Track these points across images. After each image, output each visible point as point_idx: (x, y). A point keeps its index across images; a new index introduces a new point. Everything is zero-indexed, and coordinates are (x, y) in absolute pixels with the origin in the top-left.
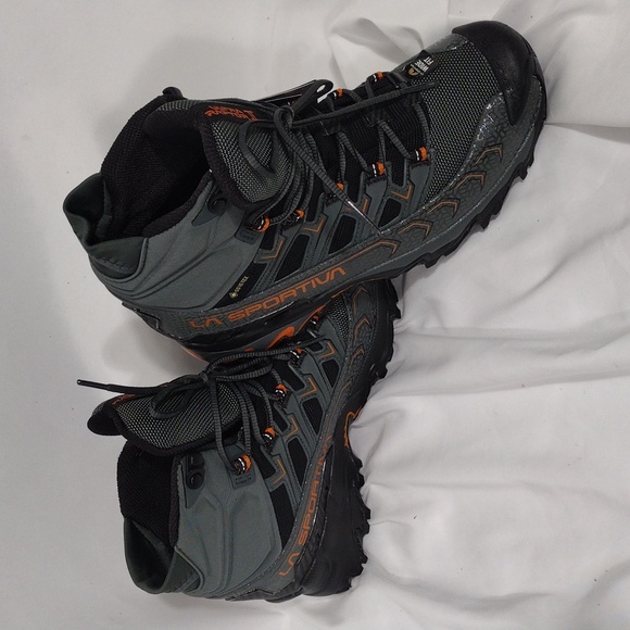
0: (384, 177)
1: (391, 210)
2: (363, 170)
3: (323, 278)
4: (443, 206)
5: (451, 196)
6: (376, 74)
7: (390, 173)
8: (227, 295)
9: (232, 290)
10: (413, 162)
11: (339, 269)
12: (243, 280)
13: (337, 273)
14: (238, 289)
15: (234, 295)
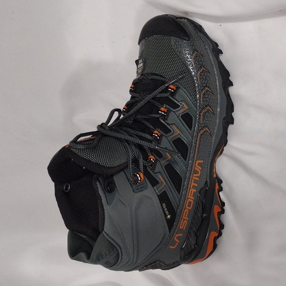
0: (169, 111)
1: (187, 119)
2: (158, 118)
3: (196, 172)
4: (204, 94)
5: (202, 88)
6: (131, 87)
7: (170, 108)
8: (167, 220)
9: (166, 216)
10: (173, 94)
11: (198, 162)
12: (164, 206)
13: (199, 164)
14: (167, 213)
15: (169, 216)
